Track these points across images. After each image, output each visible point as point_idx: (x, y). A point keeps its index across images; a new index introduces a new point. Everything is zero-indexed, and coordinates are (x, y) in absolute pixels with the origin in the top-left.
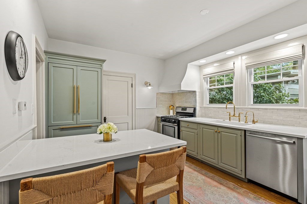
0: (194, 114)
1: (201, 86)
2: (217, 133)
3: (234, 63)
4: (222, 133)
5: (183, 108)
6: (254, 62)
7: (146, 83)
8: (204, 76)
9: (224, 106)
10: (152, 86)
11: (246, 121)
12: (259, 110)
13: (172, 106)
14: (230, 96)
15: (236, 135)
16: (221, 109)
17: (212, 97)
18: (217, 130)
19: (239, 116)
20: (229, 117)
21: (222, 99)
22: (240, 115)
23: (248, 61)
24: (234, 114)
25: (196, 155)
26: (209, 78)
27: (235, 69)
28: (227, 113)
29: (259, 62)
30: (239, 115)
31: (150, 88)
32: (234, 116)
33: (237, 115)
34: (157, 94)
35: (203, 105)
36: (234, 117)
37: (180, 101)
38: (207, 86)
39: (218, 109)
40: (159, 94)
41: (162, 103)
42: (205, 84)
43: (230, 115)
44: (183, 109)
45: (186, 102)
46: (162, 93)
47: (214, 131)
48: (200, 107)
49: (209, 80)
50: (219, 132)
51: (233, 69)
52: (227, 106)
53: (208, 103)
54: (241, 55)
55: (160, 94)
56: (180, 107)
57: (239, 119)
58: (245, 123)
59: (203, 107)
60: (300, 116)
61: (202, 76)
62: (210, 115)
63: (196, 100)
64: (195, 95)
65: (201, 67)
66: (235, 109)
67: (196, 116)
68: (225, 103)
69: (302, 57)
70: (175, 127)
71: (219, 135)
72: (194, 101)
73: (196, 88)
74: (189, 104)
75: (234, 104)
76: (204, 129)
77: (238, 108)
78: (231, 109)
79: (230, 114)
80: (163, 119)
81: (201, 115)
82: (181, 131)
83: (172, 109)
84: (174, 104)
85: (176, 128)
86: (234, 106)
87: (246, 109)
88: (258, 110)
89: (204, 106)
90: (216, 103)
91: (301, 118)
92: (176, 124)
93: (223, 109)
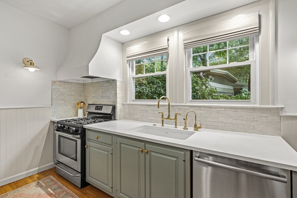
0: (112, 115)
1: (124, 74)
2: (144, 153)
3: (168, 40)
4: (153, 154)
5: (98, 106)
6: (195, 38)
7: (26, 61)
8: (128, 57)
9: (154, 102)
10: (37, 67)
11: (185, 126)
12: (201, 108)
13: (82, 104)
14: (161, 90)
15: (175, 159)
17: (138, 91)
18: (143, 148)
19: (176, 118)
20: (161, 119)
21: (152, 93)
22: (178, 117)
23: (187, 36)
24: (169, 115)
25: (110, 190)
26: (135, 62)
27: (170, 49)
28: (158, 113)
29: (201, 37)
30: (176, 116)
31: (32, 69)
32: (168, 118)
33: (172, 117)
34: (54, 82)
35: (126, 101)
36: (168, 120)
37: (95, 95)
38: (132, 74)
39: (146, 107)
40: (57, 82)
41: (63, 97)
42: (129, 70)
43: (162, 117)
44: (98, 108)
45: (103, 97)
46: (64, 82)
47: (138, 149)
48: (123, 104)
49: (135, 64)
50: (147, 152)
51: (167, 48)
52: (160, 103)
53: (134, 99)
54: (178, 27)
55: (59, 83)
56: (94, 104)
57: (176, 123)
58: (184, 128)
59: (126, 104)
60: (254, 118)
61: (126, 58)
62: (136, 116)
63: (116, 93)
64: (114, 86)
65: (123, 45)
66: (170, 107)
67: (116, 118)
68: (155, 98)
69: (258, 31)
70: (76, 141)
71: (148, 157)
72: (114, 95)
73: (117, 76)
74: (107, 100)
75: (168, 100)
76: (122, 145)
77: (173, 106)
79: (163, 115)
80: (59, 125)
81: (124, 117)
82: (87, 147)
83: (81, 108)
84: (86, 100)
85: (79, 141)
86: (169, 104)
87: (183, 108)
88: (199, 108)
89: (128, 103)
90: (145, 99)
91: (255, 120)
92: (79, 136)
93: (154, 107)
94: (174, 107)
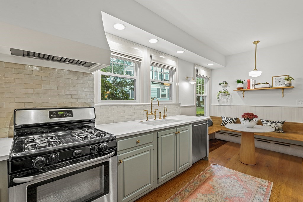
4: (181, 132)
11: (160, 117)
15: (188, 130)
16: (127, 107)
24: (151, 111)
33: (153, 113)
36: (151, 115)
44: (57, 114)
57: (155, 116)
58: (159, 119)
76: (162, 137)
78: (138, 106)
93: (131, 107)
94: (146, 106)
